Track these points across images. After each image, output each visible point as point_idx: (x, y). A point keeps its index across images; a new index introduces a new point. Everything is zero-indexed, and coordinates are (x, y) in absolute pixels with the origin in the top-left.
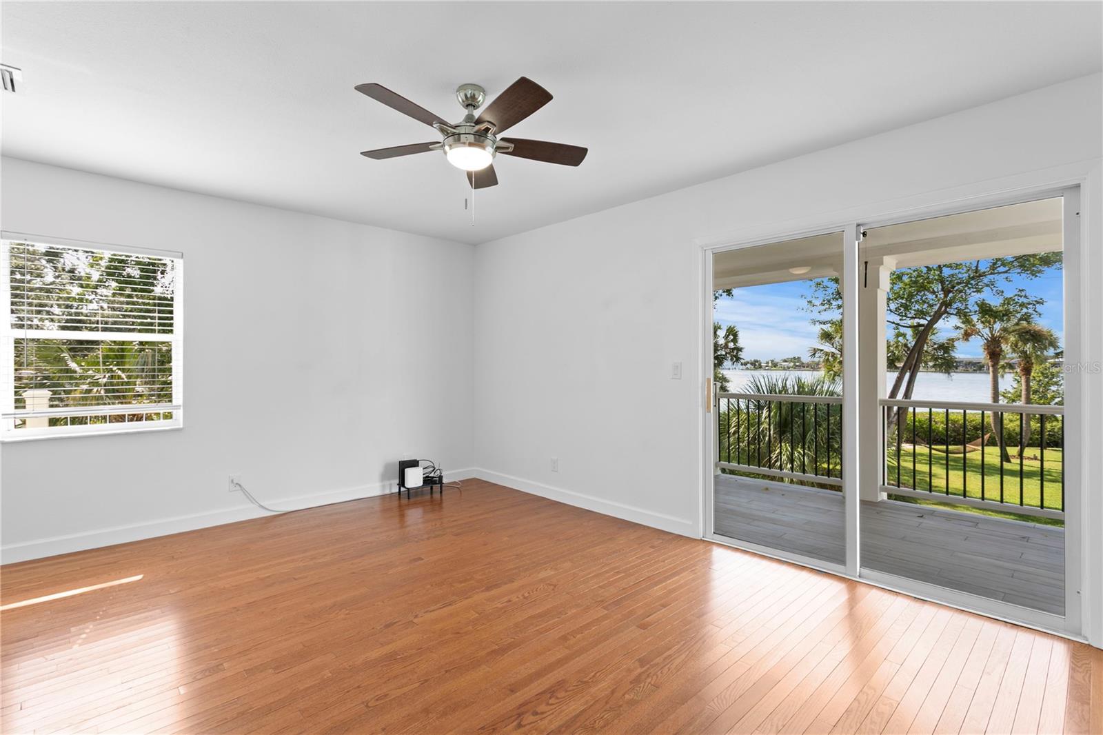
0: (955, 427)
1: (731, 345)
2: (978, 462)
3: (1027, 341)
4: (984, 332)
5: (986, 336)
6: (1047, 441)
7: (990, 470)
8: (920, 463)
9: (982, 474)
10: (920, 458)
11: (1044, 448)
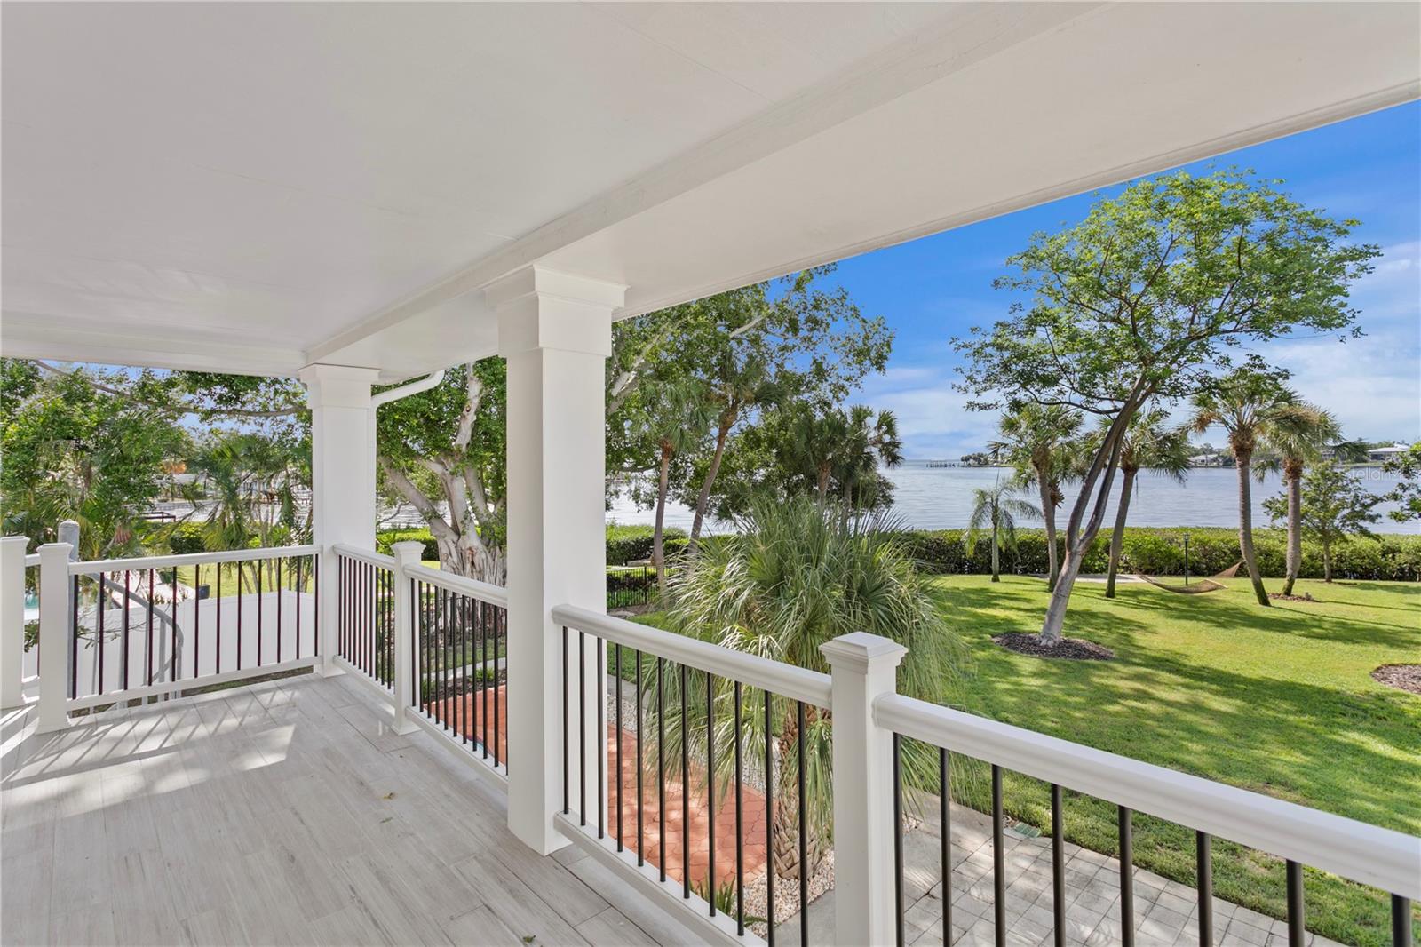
0: (1205, 549)
1: (887, 438)
2: (1222, 606)
3: (1291, 430)
4: (1228, 417)
5: (1231, 424)
6: (1332, 571)
7: (1231, 618)
8: (1136, 607)
9: (1222, 625)
10: (1141, 598)
11: (1329, 581)
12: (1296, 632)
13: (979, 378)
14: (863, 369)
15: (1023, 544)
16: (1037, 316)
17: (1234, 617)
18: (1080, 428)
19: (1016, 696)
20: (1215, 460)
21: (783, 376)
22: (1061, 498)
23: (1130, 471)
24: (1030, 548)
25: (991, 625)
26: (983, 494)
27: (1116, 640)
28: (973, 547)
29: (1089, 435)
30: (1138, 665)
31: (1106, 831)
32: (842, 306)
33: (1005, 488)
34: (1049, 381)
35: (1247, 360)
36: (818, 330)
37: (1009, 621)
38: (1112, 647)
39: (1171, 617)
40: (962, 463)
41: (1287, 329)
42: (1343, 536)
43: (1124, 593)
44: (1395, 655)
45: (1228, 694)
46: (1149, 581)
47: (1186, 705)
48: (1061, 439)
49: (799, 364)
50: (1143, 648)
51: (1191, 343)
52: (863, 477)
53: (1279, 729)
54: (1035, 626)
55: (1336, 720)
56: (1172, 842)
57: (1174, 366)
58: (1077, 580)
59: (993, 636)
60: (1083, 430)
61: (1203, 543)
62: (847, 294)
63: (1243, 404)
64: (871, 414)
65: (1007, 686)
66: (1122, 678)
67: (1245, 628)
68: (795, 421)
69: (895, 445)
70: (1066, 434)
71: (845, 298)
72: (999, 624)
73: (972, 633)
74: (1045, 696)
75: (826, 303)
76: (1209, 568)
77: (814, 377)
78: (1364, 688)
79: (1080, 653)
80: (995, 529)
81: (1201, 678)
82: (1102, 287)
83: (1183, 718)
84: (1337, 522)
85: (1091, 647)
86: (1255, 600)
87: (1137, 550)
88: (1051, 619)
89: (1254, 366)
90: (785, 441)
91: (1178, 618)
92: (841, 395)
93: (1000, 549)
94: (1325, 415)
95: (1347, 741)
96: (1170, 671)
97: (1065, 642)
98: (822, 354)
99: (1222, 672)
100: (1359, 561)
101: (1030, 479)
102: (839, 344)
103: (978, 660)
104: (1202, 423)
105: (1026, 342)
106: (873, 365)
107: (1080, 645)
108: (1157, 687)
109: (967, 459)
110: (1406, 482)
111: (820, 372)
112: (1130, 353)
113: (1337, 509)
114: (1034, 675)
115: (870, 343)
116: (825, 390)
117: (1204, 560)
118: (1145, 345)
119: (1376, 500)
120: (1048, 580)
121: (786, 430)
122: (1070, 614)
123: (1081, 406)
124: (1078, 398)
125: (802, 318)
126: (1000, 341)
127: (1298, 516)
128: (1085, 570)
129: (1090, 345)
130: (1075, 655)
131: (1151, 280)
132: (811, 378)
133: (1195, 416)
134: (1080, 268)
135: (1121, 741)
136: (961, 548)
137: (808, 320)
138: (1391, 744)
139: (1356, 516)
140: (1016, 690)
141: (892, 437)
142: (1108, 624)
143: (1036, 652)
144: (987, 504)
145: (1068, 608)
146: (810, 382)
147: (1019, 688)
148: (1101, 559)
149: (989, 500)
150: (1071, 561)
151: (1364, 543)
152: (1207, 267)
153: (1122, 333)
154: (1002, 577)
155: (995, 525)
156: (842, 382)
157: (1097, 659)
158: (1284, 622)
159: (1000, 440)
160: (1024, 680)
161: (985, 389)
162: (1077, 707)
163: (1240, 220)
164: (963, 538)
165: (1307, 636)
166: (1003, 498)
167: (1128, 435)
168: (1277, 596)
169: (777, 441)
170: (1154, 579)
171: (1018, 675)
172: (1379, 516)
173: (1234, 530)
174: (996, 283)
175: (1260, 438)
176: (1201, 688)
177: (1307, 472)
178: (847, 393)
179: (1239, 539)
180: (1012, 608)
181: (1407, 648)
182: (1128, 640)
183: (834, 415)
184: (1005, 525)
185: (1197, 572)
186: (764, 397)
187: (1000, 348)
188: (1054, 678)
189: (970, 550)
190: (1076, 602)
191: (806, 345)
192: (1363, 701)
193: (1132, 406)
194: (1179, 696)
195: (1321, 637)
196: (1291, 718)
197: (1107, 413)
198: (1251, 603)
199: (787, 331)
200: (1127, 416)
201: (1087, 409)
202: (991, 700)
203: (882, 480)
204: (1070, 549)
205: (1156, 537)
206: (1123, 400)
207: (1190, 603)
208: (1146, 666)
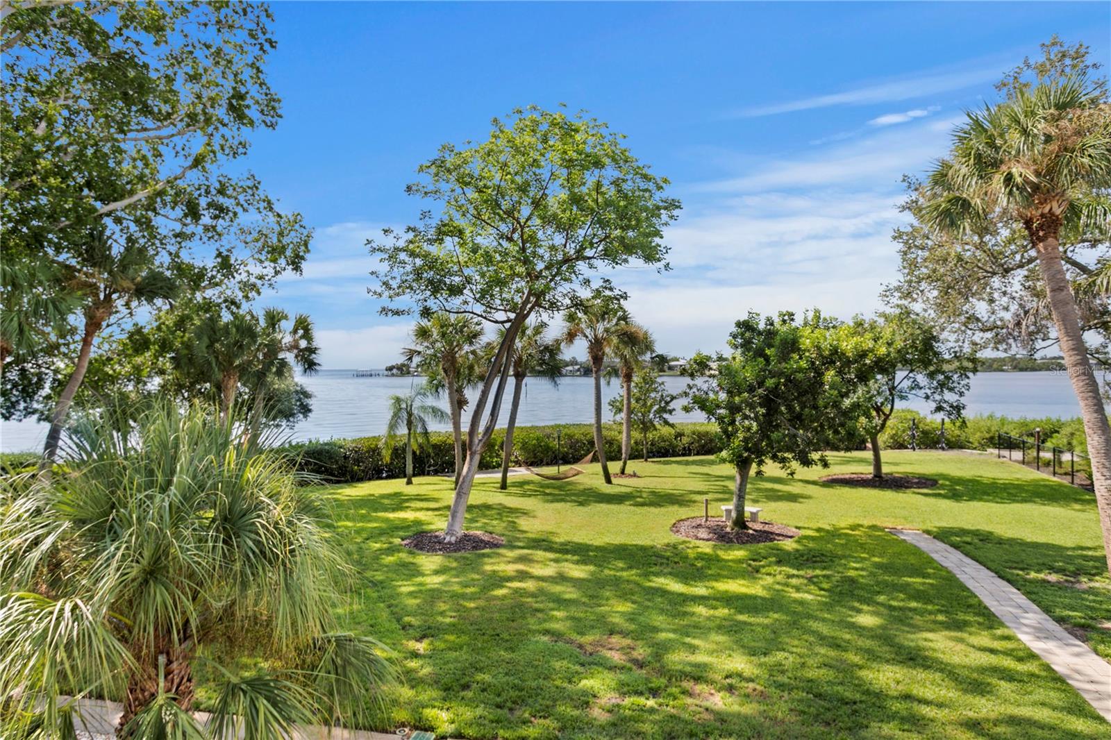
0: (572, 442)
1: (303, 343)
2: (581, 487)
3: (626, 343)
4: (588, 332)
5: (590, 337)
6: (648, 452)
7: (589, 497)
8: (523, 495)
9: (581, 504)
10: (526, 487)
11: (646, 460)
12: (628, 503)
13: (394, 284)
14: (278, 269)
15: (435, 446)
16: (444, 225)
17: (589, 496)
18: (481, 337)
19: (420, 598)
20: (578, 370)
21: (180, 269)
22: (466, 402)
23: (519, 376)
24: (440, 450)
25: (402, 528)
26: (398, 400)
27: (505, 528)
28: (390, 452)
29: (489, 344)
30: (522, 548)
31: (491, 717)
32: (253, 195)
33: (420, 394)
34: (455, 291)
35: (601, 283)
36: (223, 218)
37: (418, 523)
38: (503, 535)
39: (548, 501)
40: (386, 373)
41: (626, 261)
42: (654, 426)
43: (515, 485)
44: (683, 512)
45: (583, 562)
46: (532, 471)
47: (556, 578)
48: (466, 348)
49: (201, 255)
50: (525, 532)
51: (565, 265)
52: (277, 384)
53: (617, 585)
54: (439, 524)
55: (652, 570)
56: (543, 711)
57: (552, 284)
58: (477, 476)
59: (403, 540)
60: (484, 340)
61: (570, 437)
62: (259, 183)
63: (598, 321)
64: (286, 317)
65: (412, 589)
66: (509, 562)
67: (597, 505)
68: (197, 322)
69: (311, 350)
70: (471, 343)
71: (257, 188)
72: (409, 527)
73: (382, 539)
74: (446, 592)
75: (234, 189)
76: (573, 457)
77: (218, 271)
78: (666, 541)
79: (477, 544)
80: (409, 434)
81: (567, 552)
82: (499, 206)
83: (553, 591)
84: (651, 416)
85: (486, 538)
86: (603, 480)
87: (524, 447)
88: (453, 517)
89: (606, 288)
90: (182, 343)
91: (552, 502)
92: (252, 294)
93: (414, 453)
94: (646, 333)
95: (657, 585)
96: (545, 550)
97: (466, 535)
98: (228, 247)
99: (581, 544)
100: (662, 444)
101: (440, 385)
102: (249, 239)
103: (387, 566)
104: (571, 336)
105: (434, 250)
106: (288, 264)
107: (477, 537)
108: (536, 565)
109: (390, 369)
110: (691, 383)
111: (226, 265)
112: (520, 269)
113: (652, 406)
114: (437, 572)
115: (285, 241)
116: (231, 288)
117: (571, 451)
118: (531, 262)
119: (673, 398)
120: (454, 479)
121: (184, 332)
122: (470, 508)
123: (481, 316)
124: (479, 309)
125: (203, 202)
126: (411, 246)
127: (630, 411)
128: (484, 466)
129: (488, 259)
130: (474, 547)
131: (536, 204)
132: (214, 273)
133: (566, 330)
134: (481, 184)
135: (507, 623)
136: (379, 454)
137: (210, 205)
138: (682, 583)
139: (663, 410)
140: (420, 591)
141: (309, 343)
142: (499, 514)
143: (440, 550)
144: (403, 412)
145: (469, 503)
146: (213, 277)
147: (423, 588)
148: (498, 456)
149: (404, 406)
150: (471, 459)
151: (666, 431)
152: (576, 200)
153: (513, 249)
154: (415, 480)
155: (410, 429)
156: (253, 280)
157: (491, 548)
158: (620, 496)
159: (413, 347)
160: (428, 580)
161: (398, 295)
162: (472, 598)
163: (598, 164)
164: (381, 445)
165: (634, 505)
166: (417, 404)
167: (518, 344)
168: (616, 475)
169: (171, 344)
170: (535, 470)
171: (423, 575)
172: (674, 410)
173: (590, 425)
174: (409, 189)
175: (607, 350)
176: (567, 561)
177: (635, 379)
178: (259, 293)
179: (594, 430)
180: (422, 509)
181: (689, 506)
182: (513, 526)
183: (244, 317)
184: (419, 430)
185: (566, 461)
186: (149, 289)
187: (413, 254)
188: (454, 572)
189: (387, 456)
190: (475, 497)
191: (210, 234)
192: (666, 551)
193: (522, 317)
194: (550, 571)
195: (643, 505)
196: (625, 574)
197: (502, 322)
198: (599, 483)
199: (186, 216)
200: (516, 327)
201: (485, 318)
202: (396, 606)
203: (299, 388)
204: (470, 449)
205: (538, 433)
206: (514, 312)
207: (560, 488)
208: (528, 548)
